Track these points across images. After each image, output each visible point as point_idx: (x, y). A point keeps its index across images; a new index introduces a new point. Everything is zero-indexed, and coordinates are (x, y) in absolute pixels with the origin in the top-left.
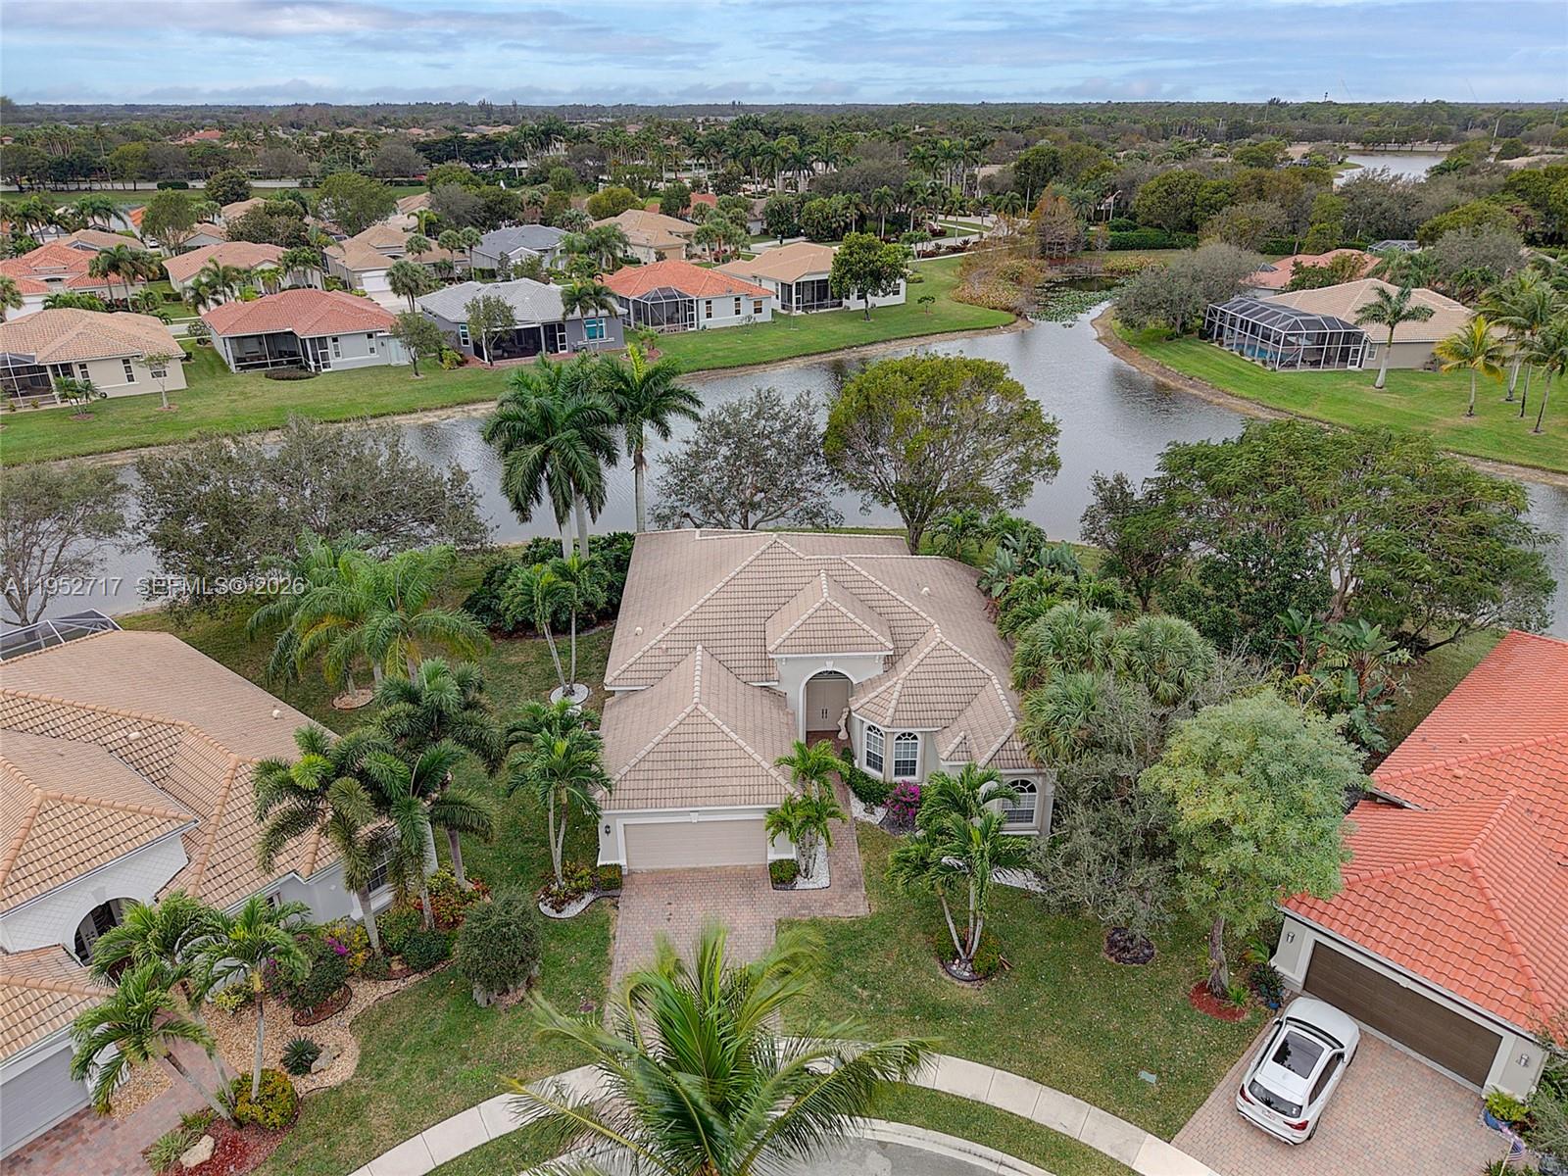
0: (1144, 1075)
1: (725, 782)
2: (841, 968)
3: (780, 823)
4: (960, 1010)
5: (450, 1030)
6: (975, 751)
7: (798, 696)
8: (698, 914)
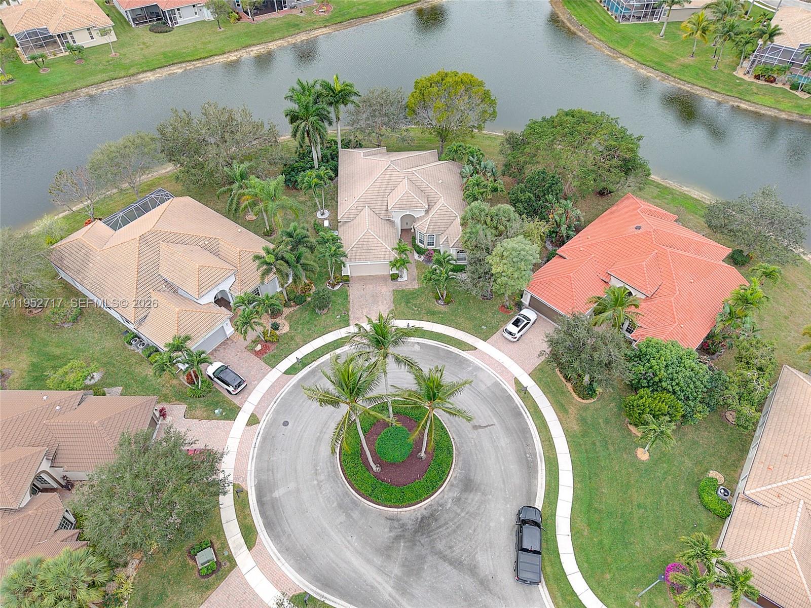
0: (483, 327)
1: (378, 253)
2: (410, 302)
3: (393, 264)
4: (440, 312)
5: (311, 319)
6: (450, 242)
7: (398, 221)
8: (372, 289)
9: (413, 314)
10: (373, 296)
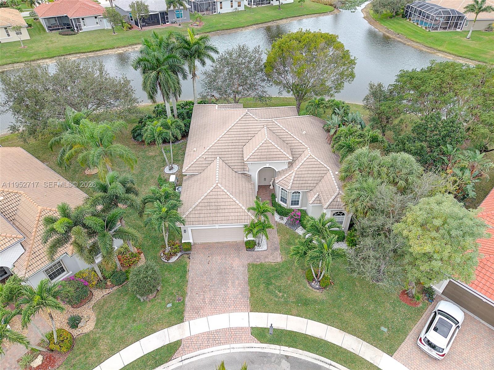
0: (383, 328)
1: (228, 214)
2: (271, 284)
3: (249, 229)
4: (315, 301)
5: (129, 309)
6: (323, 201)
7: (255, 176)
8: (219, 261)
9: (276, 304)
10: (221, 273)
